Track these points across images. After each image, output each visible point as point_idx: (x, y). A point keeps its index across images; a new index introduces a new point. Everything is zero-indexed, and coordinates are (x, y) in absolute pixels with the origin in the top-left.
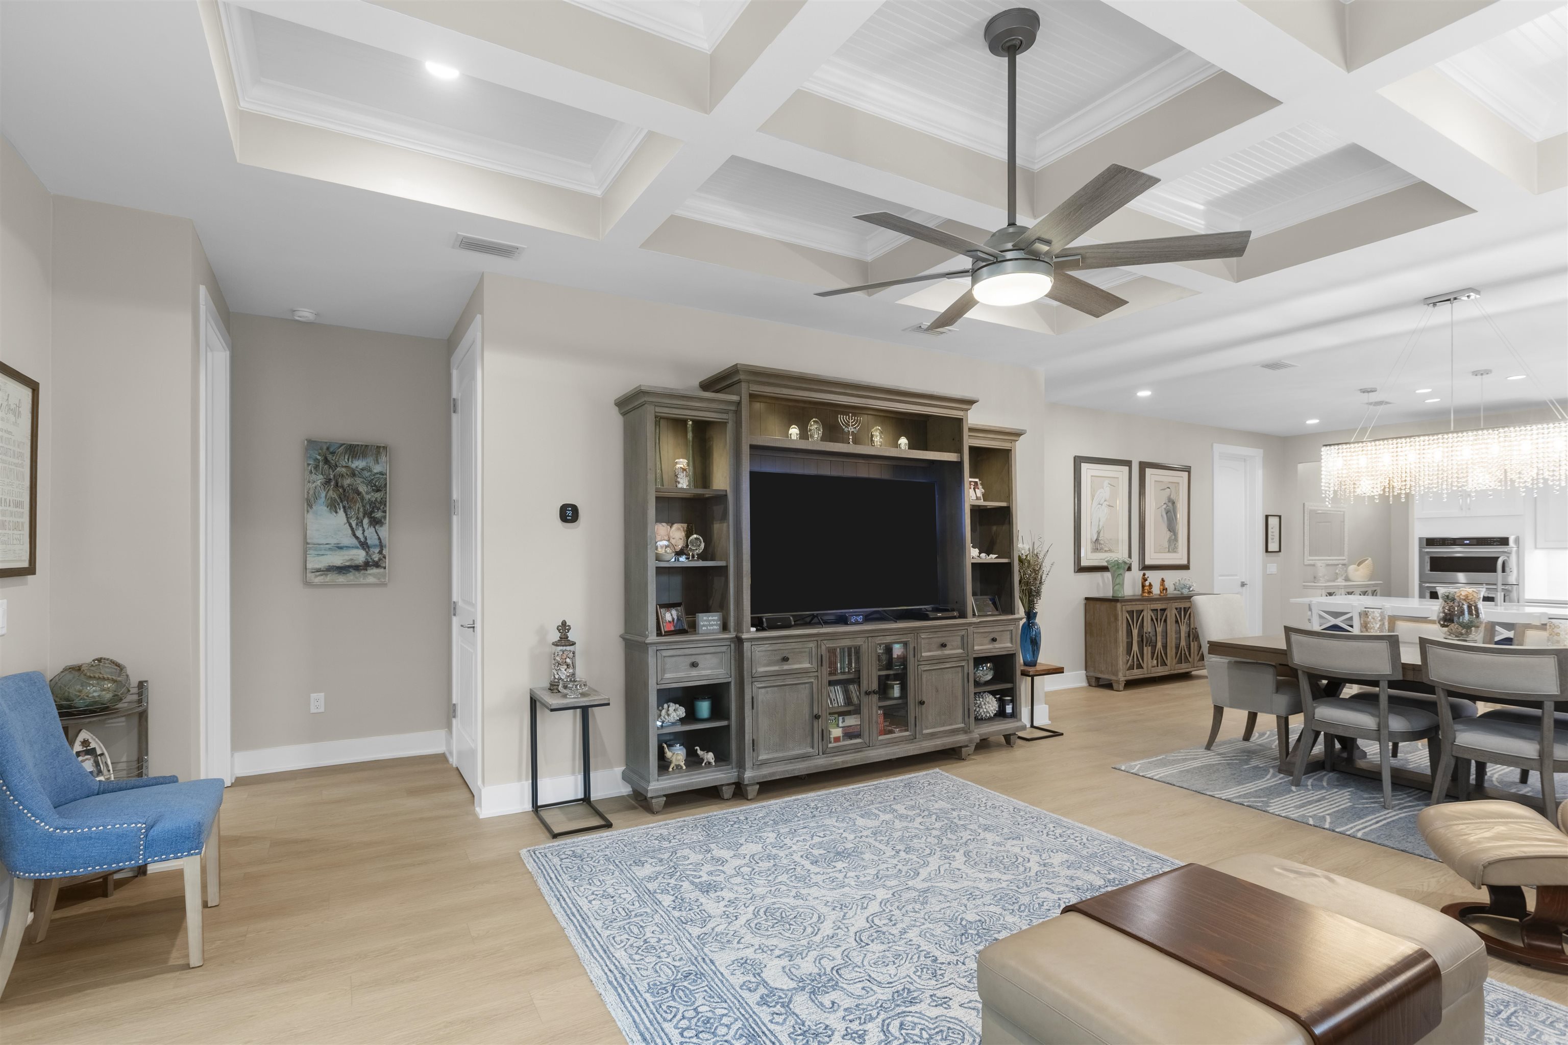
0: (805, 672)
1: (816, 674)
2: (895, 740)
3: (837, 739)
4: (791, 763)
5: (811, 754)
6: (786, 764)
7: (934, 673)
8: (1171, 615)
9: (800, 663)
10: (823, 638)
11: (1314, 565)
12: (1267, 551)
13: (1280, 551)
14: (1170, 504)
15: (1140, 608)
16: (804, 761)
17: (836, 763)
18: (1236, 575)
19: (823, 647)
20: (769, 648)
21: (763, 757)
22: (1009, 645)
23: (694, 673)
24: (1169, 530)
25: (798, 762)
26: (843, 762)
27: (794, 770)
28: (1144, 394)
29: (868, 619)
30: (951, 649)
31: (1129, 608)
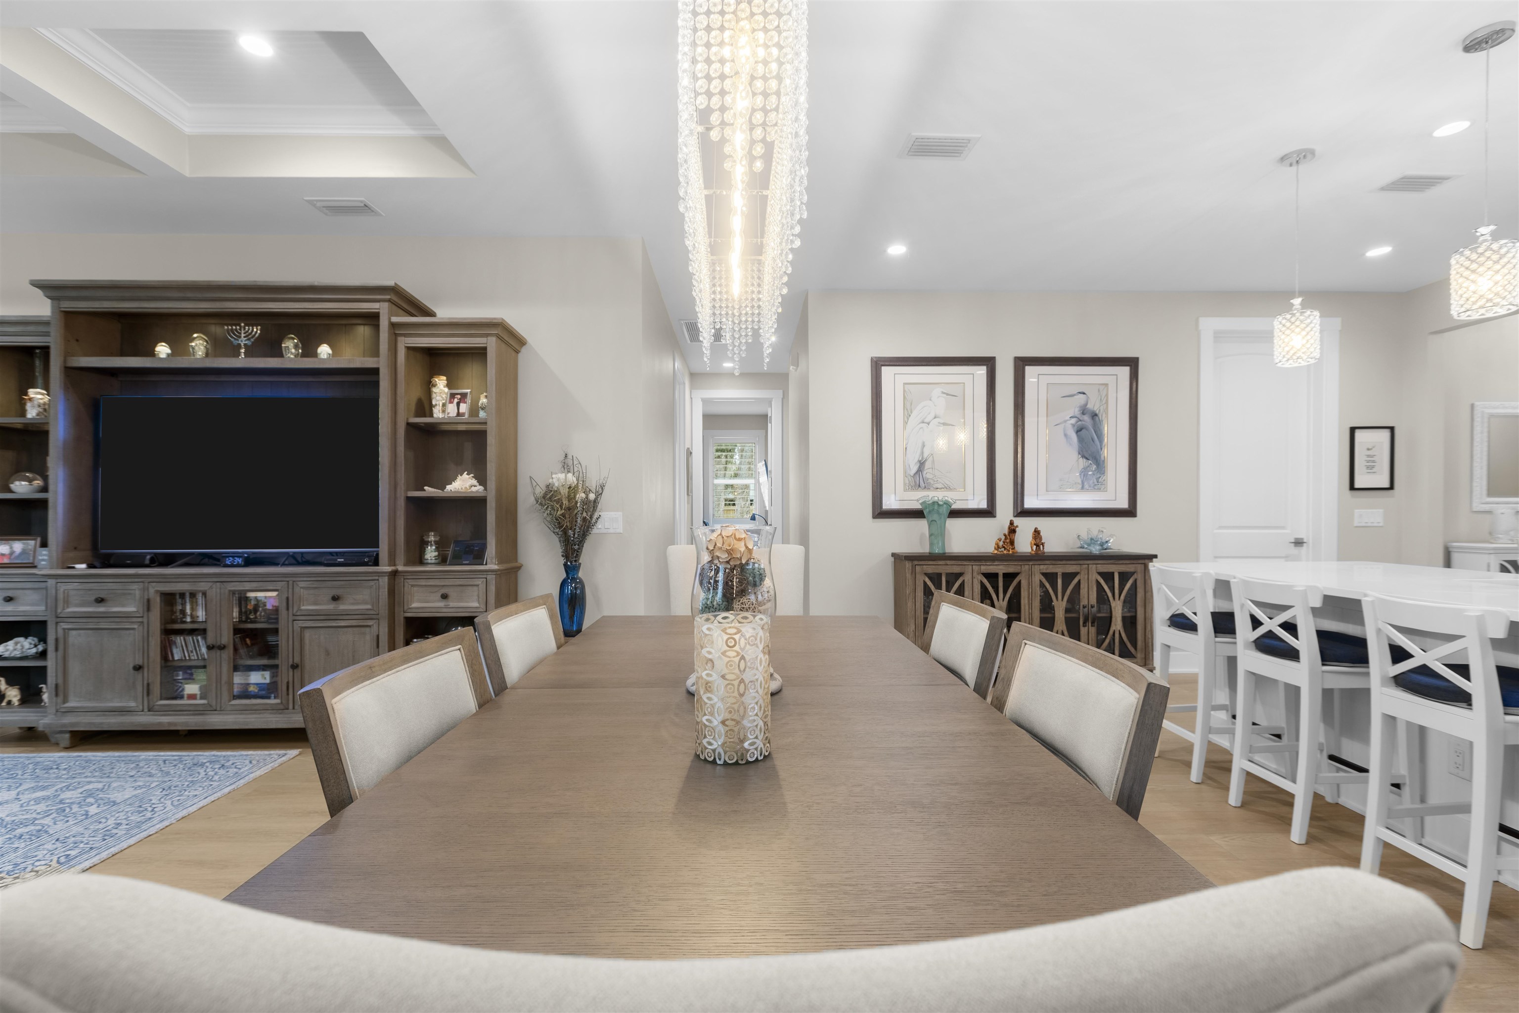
0: (127, 616)
1: (140, 620)
2: (255, 708)
3: (192, 697)
4: (104, 715)
5: (132, 709)
6: (98, 716)
7: (322, 631)
8: (1030, 584)
9: (123, 606)
10: (150, 580)
11: (1489, 512)
12: (1352, 487)
13: (1392, 487)
14: (1086, 418)
15: (956, 569)
16: (122, 715)
17: (160, 724)
18: (1283, 528)
19: (152, 591)
20: (79, 587)
21: (71, 704)
22: (476, 604)
23: (9, 608)
24: (1083, 457)
25: (114, 715)
26: (170, 724)
27: (102, 723)
28: (897, 250)
29: (250, 562)
30: (353, 604)
31: (930, 570)
